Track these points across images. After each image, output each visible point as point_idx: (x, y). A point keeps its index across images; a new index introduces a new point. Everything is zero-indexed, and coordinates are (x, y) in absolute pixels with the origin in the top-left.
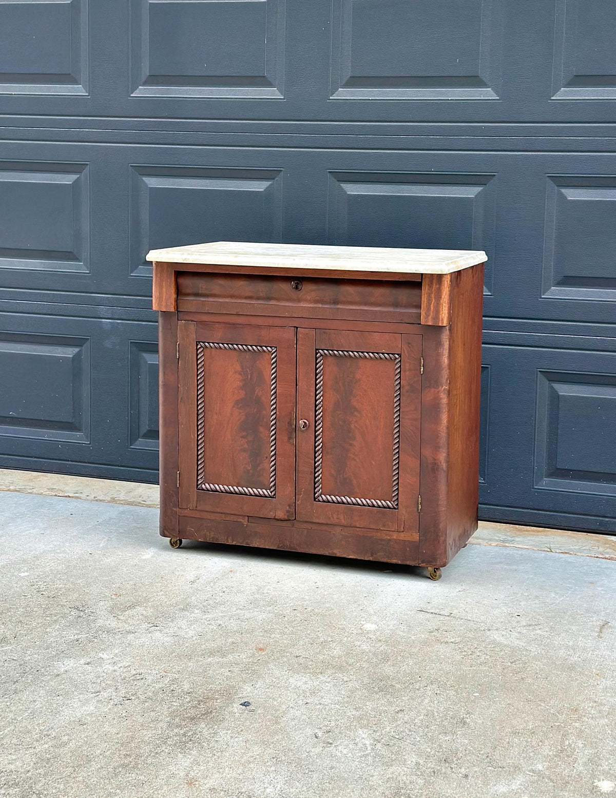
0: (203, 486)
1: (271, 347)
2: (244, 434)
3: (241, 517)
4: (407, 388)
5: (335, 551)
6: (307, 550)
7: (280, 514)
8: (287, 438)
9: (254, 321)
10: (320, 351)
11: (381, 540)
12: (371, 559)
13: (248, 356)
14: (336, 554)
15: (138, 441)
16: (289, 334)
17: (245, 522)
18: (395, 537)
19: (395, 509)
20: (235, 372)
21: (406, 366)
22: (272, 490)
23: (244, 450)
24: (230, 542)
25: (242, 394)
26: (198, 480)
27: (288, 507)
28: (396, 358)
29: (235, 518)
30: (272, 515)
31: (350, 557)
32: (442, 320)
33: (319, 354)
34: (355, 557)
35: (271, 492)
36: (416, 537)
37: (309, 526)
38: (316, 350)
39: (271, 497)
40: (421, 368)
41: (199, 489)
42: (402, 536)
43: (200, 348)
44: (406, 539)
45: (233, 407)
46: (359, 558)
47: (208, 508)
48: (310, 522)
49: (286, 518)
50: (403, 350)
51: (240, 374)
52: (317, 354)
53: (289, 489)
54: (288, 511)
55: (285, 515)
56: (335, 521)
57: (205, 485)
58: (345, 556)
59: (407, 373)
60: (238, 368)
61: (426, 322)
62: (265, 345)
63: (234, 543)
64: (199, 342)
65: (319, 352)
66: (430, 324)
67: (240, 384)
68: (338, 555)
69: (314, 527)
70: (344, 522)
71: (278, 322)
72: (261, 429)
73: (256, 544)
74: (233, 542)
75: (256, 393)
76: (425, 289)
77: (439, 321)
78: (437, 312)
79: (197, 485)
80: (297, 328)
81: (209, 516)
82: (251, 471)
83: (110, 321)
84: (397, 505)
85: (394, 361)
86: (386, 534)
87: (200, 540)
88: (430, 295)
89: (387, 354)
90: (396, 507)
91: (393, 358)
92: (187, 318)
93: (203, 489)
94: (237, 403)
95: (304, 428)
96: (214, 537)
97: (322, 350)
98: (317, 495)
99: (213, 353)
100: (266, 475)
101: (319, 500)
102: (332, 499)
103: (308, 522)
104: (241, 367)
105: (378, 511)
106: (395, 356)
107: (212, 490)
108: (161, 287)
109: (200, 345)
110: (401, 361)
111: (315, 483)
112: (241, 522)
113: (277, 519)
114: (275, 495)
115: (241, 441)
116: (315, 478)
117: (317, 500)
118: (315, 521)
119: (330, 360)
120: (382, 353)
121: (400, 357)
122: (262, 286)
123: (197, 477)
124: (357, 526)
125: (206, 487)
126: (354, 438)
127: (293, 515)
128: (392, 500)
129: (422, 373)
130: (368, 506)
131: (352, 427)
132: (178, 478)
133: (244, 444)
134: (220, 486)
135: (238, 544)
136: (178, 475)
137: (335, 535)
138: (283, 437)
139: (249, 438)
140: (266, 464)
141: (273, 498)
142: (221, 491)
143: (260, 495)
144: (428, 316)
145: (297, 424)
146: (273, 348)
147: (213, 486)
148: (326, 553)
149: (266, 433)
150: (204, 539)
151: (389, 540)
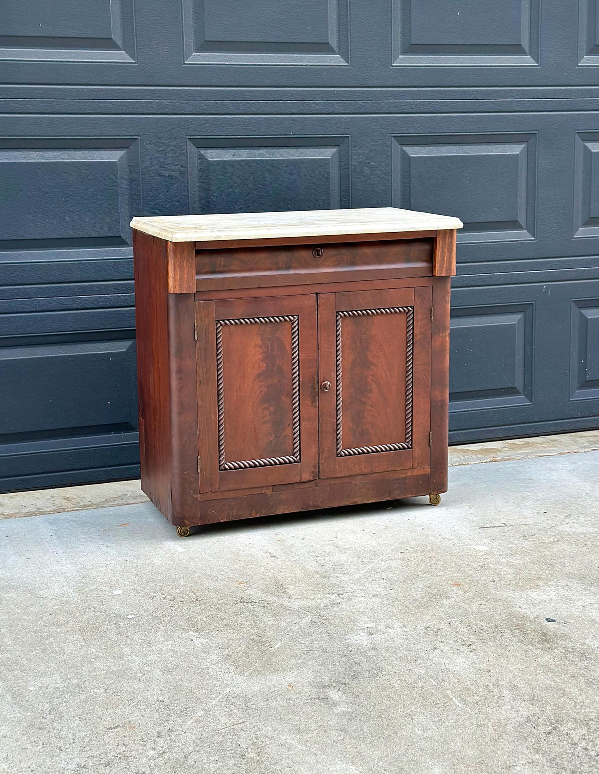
0: (226, 465)
1: (292, 316)
2: (266, 405)
3: (265, 488)
4: (419, 337)
5: (356, 500)
6: (329, 505)
7: (306, 477)
8: (310, 402)
9: (275, 292)
10: (340, 313)
11: (398, 479)
12: (389, 499)
13: (268, 328)
14: (357, 502)
16: (310, 301)
17: (268, 492)
18: (409, 474)
19: (409, 448)
20: (256, 346)
21: (418, 316)
22: (296, 455)
23: (266, 422)
24: (254, 516)
25: (263, 366)
26: (220, 461)
27: (313, 468)
28: (409, 311)
29: (258, 491)
30: (297, 479)
31: (370, 502)
32: (453, 270)
33: (339, 316)
34: (374, 501)
35: (296, 457)
36: (427, 470)
37: (332, 482)
38: (337, 312)
39: (295, 462)
40: (431, 317)
41: (222, 470)
42: (416, 472)
43: (219, 327)
44: (419, 473)
45: (255, 380)
46: (378, 501)
47: (231, 487)
48: (334, 478)
49: (312, 478)
50: (416, 302)
51: (260, 347)
52: (337, 316)
53: (314, 450)
54: (313, 472)
55: (311, 476)
56: (357, 471)
57: (227, 465)
58: (366, 502)
59: (419, 323)
60: (259, 342)
61: (441, 273)
62: (287, 315)
63: (258, 516)
64: (218, 321)
66: (443, 275)
67: (260, 356)
68: (359, 503)
69: (338, 481)
70: (366, 471)
71: (300, 290)
72: (283, 398)
73: (280, 511)
75: (277, 363)
76: (439, 244)
77: (449, 272)
78: (450, 262)
79: (219, 466)
80: (317, 294)
81: (232, 495)
82: (274, 441)
84: (411, 444)
85: (407, 313)
86: (402, 474)
87: (222, 521)
88: (443, 249)
89: (402, 308)
90: (410, 447)
91: (407, 311)
92: (204, 297)
93: (226, 469)
94: (258, 376)
95: (327, 389)
96: (236, 515)
97: (342, 312)
98: (339, 451)
99: (232, 329)
100: (290, 442)
101: (341, 456)
102: (353, 452)
103: (330, 478)
104: (262, 339)
105: (395, 455)
106: (408, 309)
107: (236, 468)
108: (182, 268)
109: (220, 323)
110: (413, 313)
111: (337, 440)
112: (265, 493)
113: (301, 483)
114: (300, 459)
115: (263, 413)
116: (337, 435)
117: (339, 455)
118: (338, 475)
119: (348, 320)
120: (397, 308)
121: (413, 309)
122: (283, 257)
123: (219, 458)
124: (377, 471)
125: (229, 466)
126: (371, 391)
127: (317, 475)
128: (407, 441)
129: (433, 321)
130: (387, 450)
131: (369, 380)
132: (199, 463)
133: (266, 416)
134: (243, 462)
135: (262, 516)
136: (199, 460)
137: (356, 485)
138: (307, 402)
139: (272, 409)
140: (288, 431)
141: (299, 462)
142: (246, 467)
143: (286, 463)
144: (442, 268)
145: (319, 387)
146: (295, 316)
147: (237, 463)
148: (348, 503)
149: (288, 401)
150: (227, 519)
151: (405, 478)
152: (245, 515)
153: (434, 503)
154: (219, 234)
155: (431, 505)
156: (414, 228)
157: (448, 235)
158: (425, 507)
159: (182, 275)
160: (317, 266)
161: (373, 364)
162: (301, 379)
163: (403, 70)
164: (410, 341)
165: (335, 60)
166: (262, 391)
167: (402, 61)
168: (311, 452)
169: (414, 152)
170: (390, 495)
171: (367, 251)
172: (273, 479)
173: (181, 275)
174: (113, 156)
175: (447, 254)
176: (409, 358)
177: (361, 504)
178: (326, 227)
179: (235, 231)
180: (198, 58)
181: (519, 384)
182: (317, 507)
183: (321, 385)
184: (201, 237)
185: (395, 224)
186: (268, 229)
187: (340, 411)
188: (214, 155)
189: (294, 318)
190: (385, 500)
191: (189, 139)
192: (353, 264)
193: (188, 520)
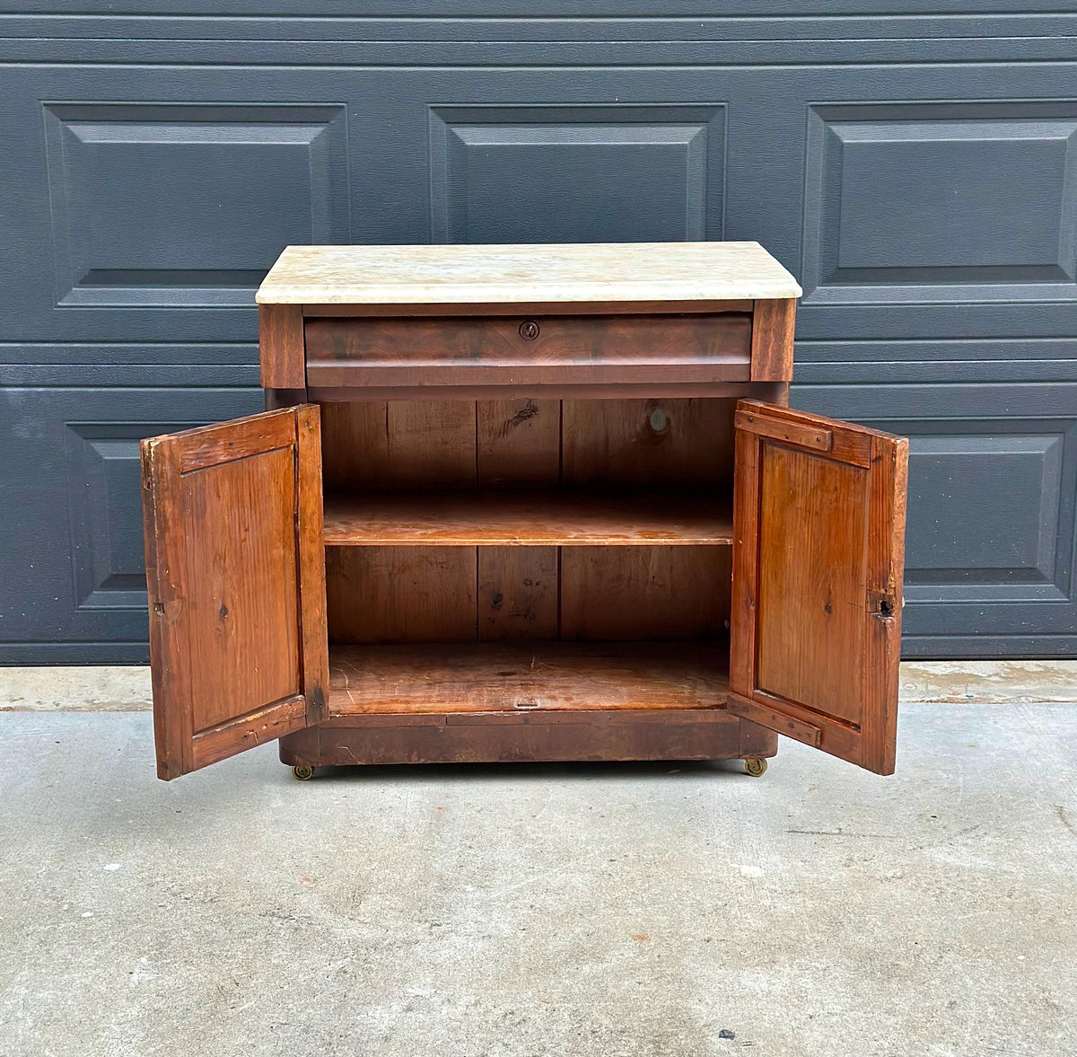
3: (434, 718)
5: (598, 753)
6: (551, 757)
11: (677, 727)
12: (660, 758)
14: (601, 758)
15: (92, 596)
17: (440, 724)
18: (699, 720)
24: (414, 760)
29: (421, 722)
31: (624, 759)
32: (787, 371)
34: (632, 759)
37: (554, 719)
44: (718, 719)
58: (614, 758)
61: (760, 376)
63: (422, 761)
68: (605, 758)
69: (562, 719)
73: (461, 758)
74: (419, 759)
76: (759, 324)
77: (782, 375)
78: (779, 359)
81: (377, 723)
83: (22, 389)
87: (360, 763)
88: (766, 332)
96: (384, 756)
108: (279, 347)
112: (434, 726)
122: (466, 335)
135: (429, 762)
137: (600, 727)
144: (764, 366)
148: (584, 757)
150: (368, 760)
151: (692, 725)
152: (400, 758)
153: (755, 771)
154: (337, 293)
155: (748, 773)
157: (775, 309)
159: (279, 357)
160: (530, 356)
169: (850, 134)
170: (662, 752)
173: (277, 358)
174: (302, 136)
175: (773, 341)
177: (608, 761)
179: (366, 288)
181: (1044, 563)
182: (529, 758)
184: (305, 298)
188: (475, 137)
190: (652, 759)
191: (432, 108)
192: (597, 353)
193: (299, 756)
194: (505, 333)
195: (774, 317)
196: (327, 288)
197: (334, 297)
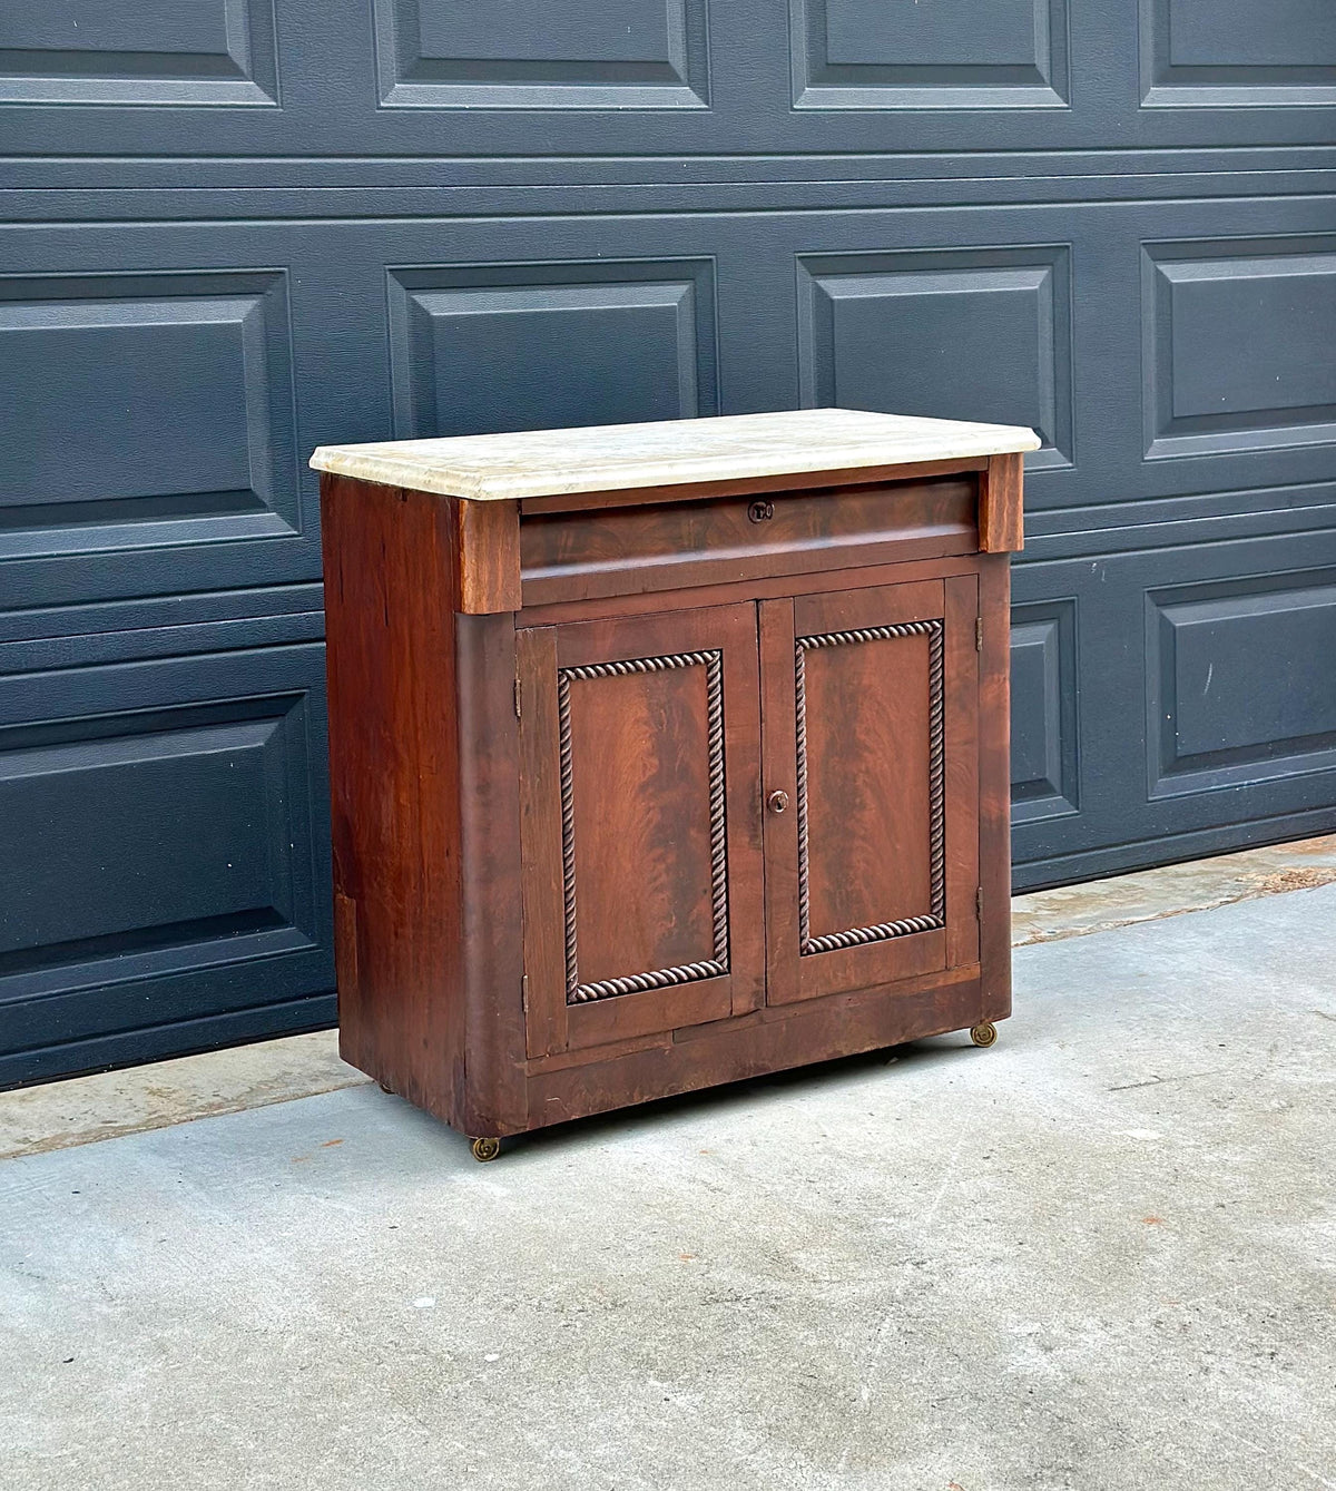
0: (580, 992)
1: (710, 652)
2: (659, 851)
3: (659, 1037)
4: (954, 683)
5: (836, 1048)
6: (788, 1063)
7: (742, 1004)
8: (747, 839)
9: (675, 601)
10: (803, 640)
11: (918, 996)
12: (903, 1039)
13: (662, 681)
14: (841, 1052)
16: (745, 618)
17: (666, 1044)
18: (940, 984)
19: (939, 926)
20: (637, 721)
21: (952, 640)
22: (720, 958)
23: (659, 889)
24: (637, 1100)
25: (653, 765)
26: (568, 984)
27: (754, 985)
28: (935, 628)
29: (645, 1044)
30: (724, 1011)
31: (866, 1049)
33: (801, 648)
35: (721, 963)
36: (975, 970)
37: (792, 1012)
38: (797, 639)
39: (720, 973)
40: (977, 640)
41: (572, 1003)
42: (953, 978)
43: (565, 684)
44: (959, 980)
45: (636, 797)
46: (881, 1047)
47: (592, 1038)
48: (795, 1003)
49: (753, 1007)
50: (951, 610)
51: (646, 723)
52: (796, 648)
53: (757, 944)
54: (756, 993)
55: (750, 1002)
56: (840, 985)
57: (583, 990)
58: (856, 1051)
59: (956, 653)
60: (643, 713)
61: (997, 547)
62: (698, 649)
63: (645, 1099)
64: (563, 670)
65: (801, 644)
66: (1002, 550)
67: (646, 745)
68: (846, 1053)
69: (797, 1010)
70: (856, 982)
71: (721, 595)
72: (693, 833)
73: (691, 1085)
74: (642, 1097)
75: (680, 756)
76: (993, 484)
78: (1014, 525)
79: (568, 995)
80: (757, 601)
81: (594, 1057)
82: (676, 931)
84: (944, 918)
85: (931, 634)
86: (927, 982)
87: (574, 1117)
88: (1001, 494)
89: (921, 623)
90: (942, 922)
91: (931, 630)
92: (533, 621)
93: (580, 1000)
94: (643, 787)
95: (780, 808)
96: (602, 1101)
97: (806, 638)
98: (805, 942)
99: (589, 689)
100: (706, 929)
101: (810, 952)
102: (832, 942)
103: (789, 1004)
104: (649, 707)
105: (913, 941)
106: (933, 626)
107: (600, 996)
108: (493, 559)
109: (567, 674)
110: (943, 634)
111: (801, 918)
112: (659, 1047)
113: (732, 1018)
114: (729, 966)
115: (655, 867)
116: (801, 907)
117: (805, 952)
118: (804, 996)
119: (818, 656)
120: (912, 624)
121: (943, 624)
122: (689, 523)
123: (567, 977)
124: (880, 981)
125: (587, 993)
126: (863, 806)
127: (764, 997)
128: (935, 911)
129: (980, 648)
130: (897, 934)
131: (859, 782)
132: (526, 991)
133: (660, 875)
134: (614, 981)
135: (655, 1098)
136: (526, 983)
137: (838, 1014)
138: (741, 838)
139: (671, 859)
140: (703, 907)
141: (726, 973)
142: (621, 992)
143: (701, 977)
144: (999, 535)
145: (765, 805)
146: (715, 653)
147: (602, 985)
148: (821, 1057)
149: (703, 838)
150: (583, 1112)
151: (932, 992)
152: (620, 1101)
153: (984, 1041)
154: (572, 479)
155: (976, 1046)
156: (950, 453)
157: (1008, 465)
158: (966, 1051)
159: (493, 573)
160: (757, 540)
161: (867, 748)
162: (729, 790)
163: (815, 119)
164: (936, 695)
165: (682, 98)
166: (650, 821)
167: (814, 99)
168: (749, 951)
169: (841, 289)
170: (903, 1032)
171: (855, 503)
172: (676, 1015)
173: (490, 573)
174: (233, 312)
175: (1007, 503)
176: (933, 730)
177: (848, 1057)
178: (783, 457)
179: (603, 471)
180: (407, 96)
181: (1053, 771)
182: (765, 1070)
183: (768, 800)
185: (913, 444)
186: (670, 465)
187: (806, 857)
188: (442, 305)
189: (713, 656)
190: (895, 1043)
191: (390, 270)
192: (826, 532)
193: (503, 1122)
194: (735, 516)
195: (1008, 474)
196: (560, 474)
197: (570, 485)
